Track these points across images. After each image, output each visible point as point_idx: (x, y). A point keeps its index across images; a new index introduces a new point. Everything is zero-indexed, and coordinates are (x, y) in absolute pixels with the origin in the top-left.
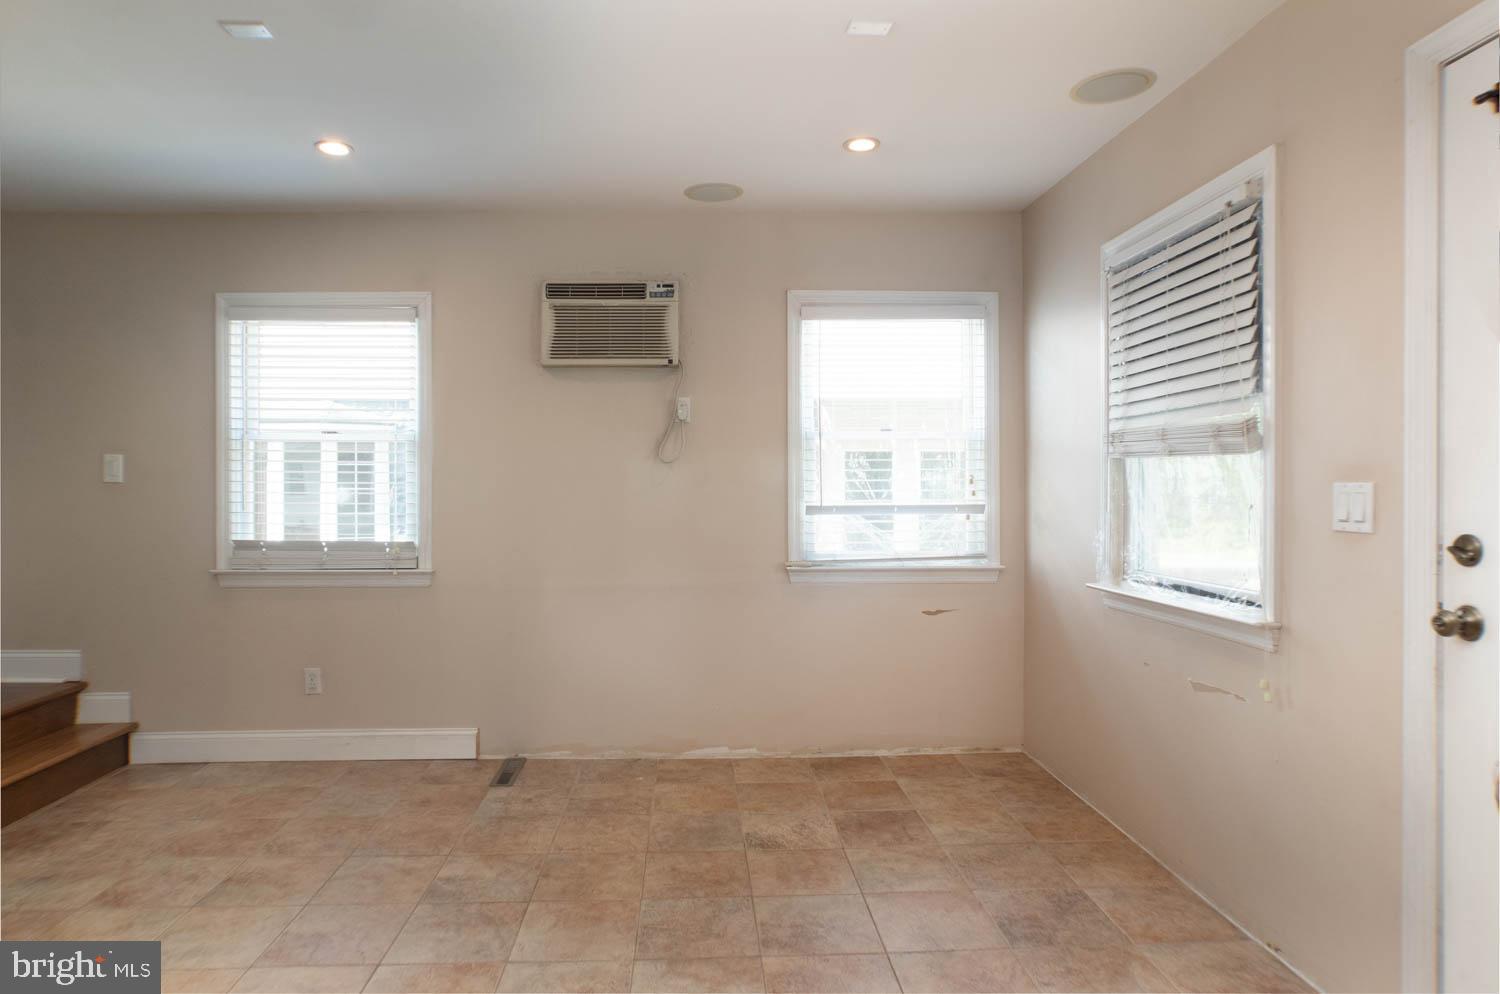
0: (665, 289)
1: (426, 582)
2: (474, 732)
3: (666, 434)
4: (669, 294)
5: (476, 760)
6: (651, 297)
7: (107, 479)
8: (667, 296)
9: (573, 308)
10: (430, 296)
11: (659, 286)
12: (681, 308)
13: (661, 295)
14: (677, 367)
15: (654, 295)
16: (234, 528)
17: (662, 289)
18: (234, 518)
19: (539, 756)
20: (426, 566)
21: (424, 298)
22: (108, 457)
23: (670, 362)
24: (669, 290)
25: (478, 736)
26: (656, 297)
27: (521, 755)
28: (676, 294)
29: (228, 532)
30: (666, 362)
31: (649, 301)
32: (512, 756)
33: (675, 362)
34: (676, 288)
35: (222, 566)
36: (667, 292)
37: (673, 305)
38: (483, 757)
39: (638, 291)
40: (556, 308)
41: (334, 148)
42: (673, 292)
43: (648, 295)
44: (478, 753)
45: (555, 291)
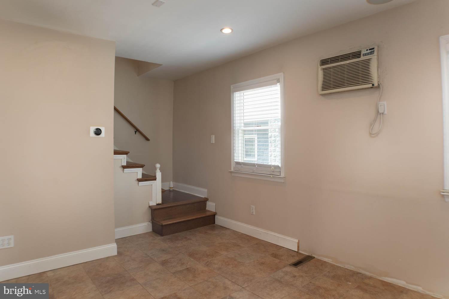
0: (370, 51)
1: (283, 181)
2: (297, 241)
3: (375, 120)
4: (372, 53)
5: (298, 252)
6: (363, 56)
7: (212, 142)
8: (371, 54)
9: (330, 68)
10: (283, 74)
11: (367, 50)
12: (378, 59)
13: (368, 54)
14: (376, 87)
15: (365, 55)
16: (235, 158)
17: (369, 51)
18: (235, 155)
19: (319, 258)
20: (283, 175)
21: (281, 75)
22: (212, 136)
23: (373, 85)
24: (372, 51)
25: (298, 243)
26: (366, 55)
27: (313, 256)
28: (375, 53)
29: (234, 159)
30: (371, 85)
31: (362, 58)
32: (310, 254)
33: (376, 85)
34: (376, 50)
35: (232, 170)
36: (371, 52)
37: (374, 58)
38: (300, 252)
39: (357, 55)
40: (324, 69)
41: (227, 31)
42: (374, 51)
43: (362, 55)
44: (298, 249)
45: (324, 62)
